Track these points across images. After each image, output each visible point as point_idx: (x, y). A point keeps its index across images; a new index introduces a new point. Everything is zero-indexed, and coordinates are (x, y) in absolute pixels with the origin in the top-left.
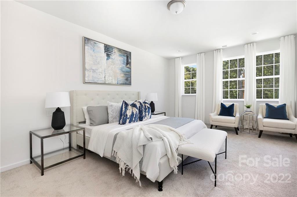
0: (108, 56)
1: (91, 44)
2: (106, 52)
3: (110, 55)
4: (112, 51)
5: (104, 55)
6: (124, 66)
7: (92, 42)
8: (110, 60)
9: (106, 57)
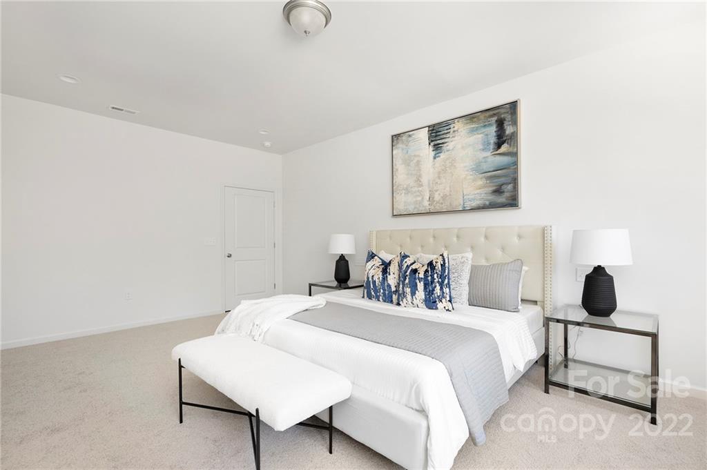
0: (437, 148)
1: (403, 142)
2: (432, 141)
3: (443, 143)
4: (449, 131)
5: (428, 151)
6: (488, 154)
7: (403, 138)
8: (441, 157)
9: (433, 154)
